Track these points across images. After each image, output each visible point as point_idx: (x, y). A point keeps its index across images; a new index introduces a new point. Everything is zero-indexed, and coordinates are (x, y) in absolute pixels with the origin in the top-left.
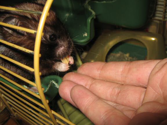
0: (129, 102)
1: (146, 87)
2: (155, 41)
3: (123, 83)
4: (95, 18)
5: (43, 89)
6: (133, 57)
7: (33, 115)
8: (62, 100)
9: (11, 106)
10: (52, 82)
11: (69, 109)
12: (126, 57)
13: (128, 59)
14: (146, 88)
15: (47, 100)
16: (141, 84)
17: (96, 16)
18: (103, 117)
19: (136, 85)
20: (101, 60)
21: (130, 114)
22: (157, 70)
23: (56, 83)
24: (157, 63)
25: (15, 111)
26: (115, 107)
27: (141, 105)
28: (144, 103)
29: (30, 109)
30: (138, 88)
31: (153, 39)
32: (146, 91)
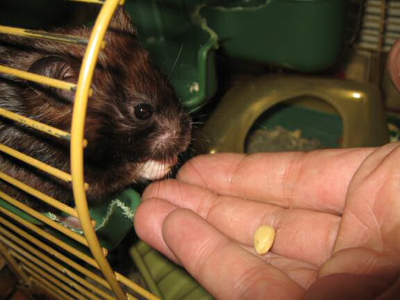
0: (301, 249)
1: (341, 212)
2: (361, 100)
3: (286, 204)
4: (217, 47)
5: (93, 222)
6: (310, 139)
7: (72, 284)
8: (141, 246)
9: (18, 261)
10: (116, 204)
11: (158, 266)
12: (294, 138)
13: (298, 143)
14: (341, 216)
15: (104, 249)
17: (220, 42)
18: (240, 285)
19: (317, 209)
20: (234, 150)
21: (304, 279)
22: (367, 172)
23: (125, 206)
24: (368, 154)
25: (29, 275)
26: (268, 261)
27: (330, 256)
28: (336, 251)
29: (65, 270)
30: (322, 216)
31: (357, 95)
32: (341, 223)
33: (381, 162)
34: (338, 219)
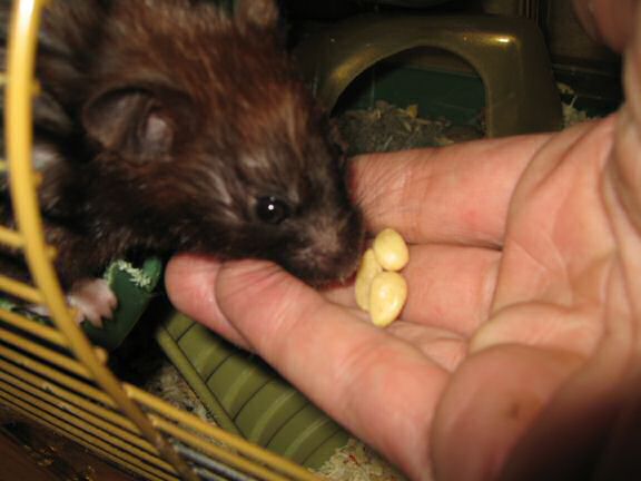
1: (500, 244)
2: (511, 46)
6: (433, 119)
10: (117, 268)
11: (207, 353)
12: (408, 118)
13: (414, 125)
14: (499, 249)
16: (481, 236)
22: (539, 177)
23: (134, 267)
24: (539, 146)
27: (486, 317)
29: (45, 385)
30: (469, 253)
31: (504, 40)
33: (562, 159)
34: (496, 256)
